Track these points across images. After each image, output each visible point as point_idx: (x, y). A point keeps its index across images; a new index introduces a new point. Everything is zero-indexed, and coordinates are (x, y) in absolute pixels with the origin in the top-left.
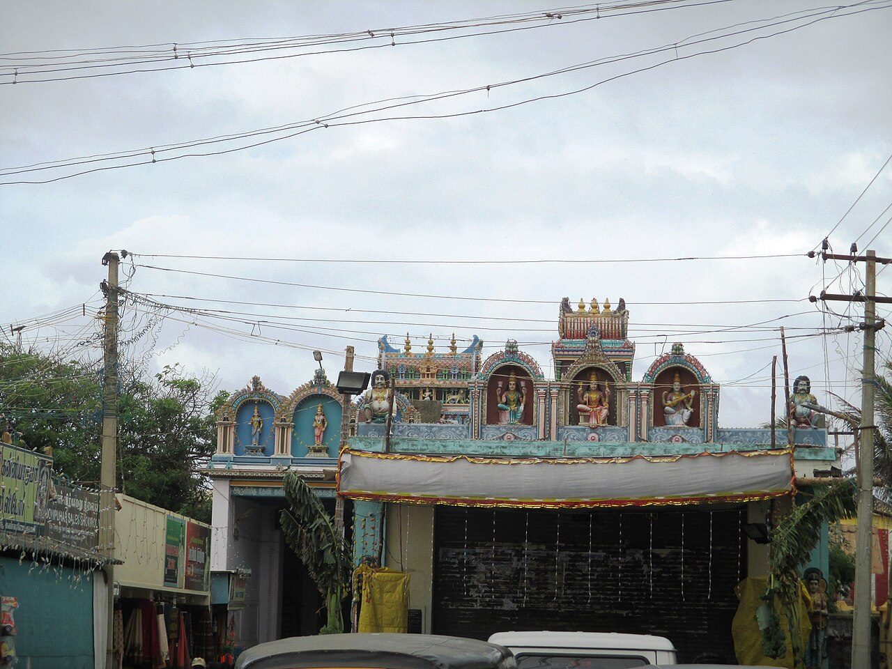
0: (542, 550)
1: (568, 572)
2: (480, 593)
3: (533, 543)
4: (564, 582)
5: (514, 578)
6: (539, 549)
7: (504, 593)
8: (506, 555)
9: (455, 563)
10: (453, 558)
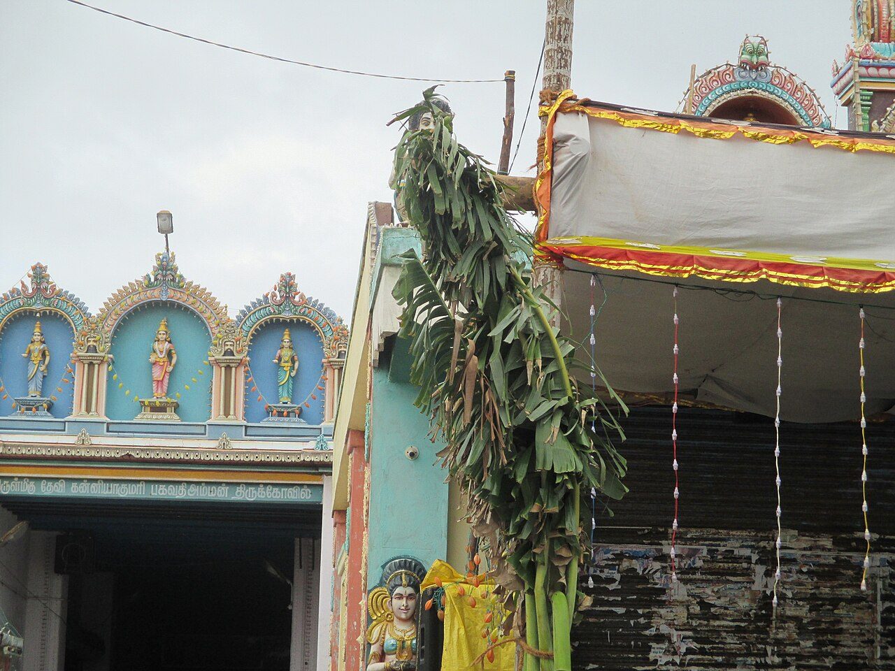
0: (824, 549)
1: (888, 604)
2: (675, 653)
3: (803, 531)
4: (879, 627)
5: (758, 617)
6: (818, 547)
7: (736, 655)
8: (737, 559)
9: (613, 581)
10: (607, 566)
